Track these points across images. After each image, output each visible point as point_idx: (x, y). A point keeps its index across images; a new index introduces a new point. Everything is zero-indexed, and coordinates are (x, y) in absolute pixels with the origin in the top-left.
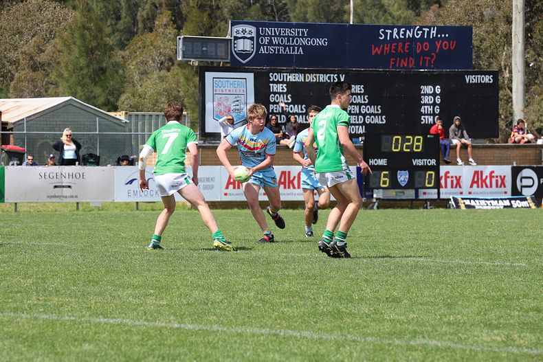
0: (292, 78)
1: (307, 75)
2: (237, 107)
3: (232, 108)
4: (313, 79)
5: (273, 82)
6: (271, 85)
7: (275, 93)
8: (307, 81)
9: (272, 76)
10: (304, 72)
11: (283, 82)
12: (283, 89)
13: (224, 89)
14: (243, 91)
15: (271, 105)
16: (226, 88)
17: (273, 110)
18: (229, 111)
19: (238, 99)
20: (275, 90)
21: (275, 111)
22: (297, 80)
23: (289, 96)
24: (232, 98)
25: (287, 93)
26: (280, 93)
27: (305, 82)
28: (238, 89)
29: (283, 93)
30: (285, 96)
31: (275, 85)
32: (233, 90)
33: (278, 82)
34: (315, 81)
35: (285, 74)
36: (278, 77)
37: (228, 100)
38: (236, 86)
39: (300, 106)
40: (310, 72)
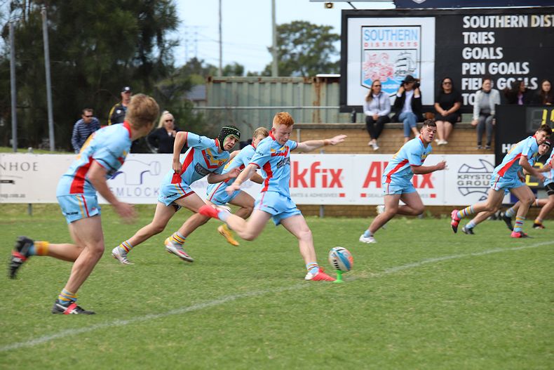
0: (503, 22)
1: (533, 17)
2: (403, 68)
3: (395, 69)
4: (545, 23)
5: (470, 30)
6: (466, 34)
7: (473, 46)
8: (533, 25)
9: (469, 20)
10: (528, 13)
11: (488, 30)
12: (488, 40)
13: (381, 42)
14: (415, 44)
15: (464, 64)
16: (384, 41)
17: (468, 71)
18: (390, 74)
19: (404, 56)
20: (473, 41)
21: (472, 73)
22: (514, 24)
23: (498, 50)
24: (394, 55)
25: (495, 46)
26: (482, 46)
27: (530, 28)
28: (405, 42)
29: (488, 46)
30: (492, 49)
31: (472, 33)
32: (396, 43)
33: (479, 30)
34: (548, 25)
35: (492, 18)
36: (480, 22)
37: (387, 58)
38: (401, 37)
39: (518, 64)
40: (539, 12)
